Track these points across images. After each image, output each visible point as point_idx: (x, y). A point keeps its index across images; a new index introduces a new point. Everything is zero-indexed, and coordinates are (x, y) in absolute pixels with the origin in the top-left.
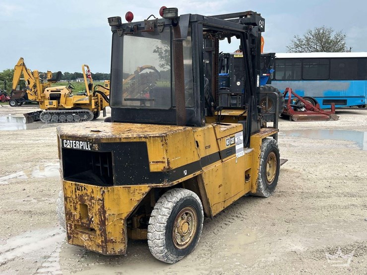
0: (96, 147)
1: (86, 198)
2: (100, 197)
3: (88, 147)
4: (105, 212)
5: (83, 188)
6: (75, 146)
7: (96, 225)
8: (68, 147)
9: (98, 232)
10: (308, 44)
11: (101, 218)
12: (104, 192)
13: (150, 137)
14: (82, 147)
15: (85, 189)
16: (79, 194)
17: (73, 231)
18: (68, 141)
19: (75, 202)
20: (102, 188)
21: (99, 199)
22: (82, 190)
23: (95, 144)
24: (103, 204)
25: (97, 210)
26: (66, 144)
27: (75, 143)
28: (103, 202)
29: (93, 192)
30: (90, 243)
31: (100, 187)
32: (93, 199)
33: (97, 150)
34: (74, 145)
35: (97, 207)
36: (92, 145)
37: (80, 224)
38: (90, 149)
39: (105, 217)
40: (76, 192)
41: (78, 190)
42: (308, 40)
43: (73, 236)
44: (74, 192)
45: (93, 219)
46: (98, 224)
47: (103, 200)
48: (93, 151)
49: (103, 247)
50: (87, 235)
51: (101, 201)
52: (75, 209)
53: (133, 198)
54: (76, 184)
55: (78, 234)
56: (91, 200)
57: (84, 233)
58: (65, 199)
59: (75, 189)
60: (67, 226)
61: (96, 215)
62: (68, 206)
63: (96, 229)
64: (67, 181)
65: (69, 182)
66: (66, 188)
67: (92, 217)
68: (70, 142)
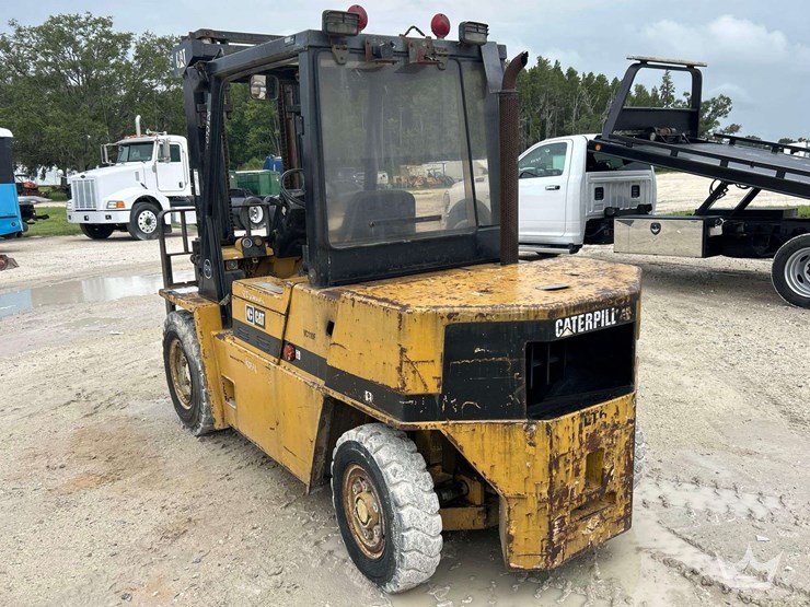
0: (627, 314)
1: (603, 433)
2: (631, 416)
3: (610, 320)
5: (598, 416)
6: (583, 326)
7: (617, 481)
8: (567, 333)
9: (620, 493)
11: (629, 459)
14: (599, 322)
15: (601, 415)
16: (587, 435)
17: (566, 530)
18: (567, 320)
19: (578, 457)
20: (635, 394)
21: (628, 422)
22: (595, 421)
23: (625, 307)
24: (634, 427)
25: (623, 445)
26: (560, 328)
27: (584, 319)
28: (635, 423)
29: (617, 413)
30: (602, 529)
32: (617, 428)
33: (629, 318)
34: (580, 323)
35: (624, 440)
36: (620, 311)
37: (585, 500)
38: (614, 322)
39: (634, 453)
40: (582, 432)
41: (586, 424)
43: (566, 542)
44: (577, 436)
45: (612, 473)
46: (621, 475)
47: (634, 420)
48: (621, 324)
49: (626, 519)
50: (596, 517)
51: (631, 422)
52: (577, 473)
54: (582, 415)
55: (576, 528)
56: (611, 435)
57: (590, 516)
58: (553, 463)
59: (581, 426)
60: (551, 527)
61: (619, 459)
62: (560, 476)
63: (616, 490)
64: (562, 418)
65: (566, 416)
66: (557, 437)
67: (612, 468)
68: (571, 322)
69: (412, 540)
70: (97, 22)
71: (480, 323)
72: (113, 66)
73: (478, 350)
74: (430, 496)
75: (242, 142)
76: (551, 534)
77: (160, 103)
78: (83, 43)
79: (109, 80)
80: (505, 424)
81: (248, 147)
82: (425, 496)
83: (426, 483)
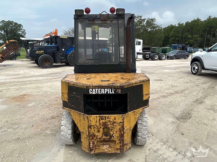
0: (119, 91)
1: (109, 123)
2: (122, 121)
3: (112, 92)
4: (124, 129)
5: (107, 118)
6: (101, 92)
7: (116, 138)
8: (94, 93)
9: (118, 142)
10: (70, 34)
11: (121, 133)
12: (124, 117)
13: (145, 81)
14: (107, 92)
15: (108, 118)
16: (102, 122)
17: (95, 145)
18: (94, 90)
19: (99, 127)
20: (123, 115)
21: (120, 122)
22: (105, 119)
23: (118, 89)
24: (123, 125)
25: (118, 129)
28: (123, 123)
29: (115, 119)
30: (110, 149)
31: (122, 115)
32: (115, 123)
33: (120, 93)
34: (99, 91)
35: (118, 127)
36: (116, 90)
37: (102, 140)
38: (113, 93)
39: (123, 132)
40: (100, 121)
41: (102, 119)
42: (69, 32)
43: (95, 149)
44: (98, 121)
45: (114, 135)
46: (118, 137)
47: (123, 122)
48: (116, 94)
49: (120, 149)
50: (107, 145)
51: (122, 123)
52: (99, 131)
53: (136, 117)
54: (100, 116)
55: (99, 146)
56: (113, 124)
57: (105, 144)
58: (90, 127)
59: (99, 119)
60: (90, 143)
61: (116, 132)
62: (92, 131)
63: (116, 140)
64: (92, 115)
65: (94, 115)
66: (90, 120)
67: (113, 134)
68: (96, 90)
69: (62, 134)
70: (139, 17)
71: (73, 86)
72: (141, 26)
73: (74, 93)
74: (69, 125)
75: (168, 41)
76: (90, 145)
77: (149, 33)
78: (136, 21)
79: (139, 29)
80: (79, 113)
81: (169, 42)
82: (68, 125)
83: (69, 122)
